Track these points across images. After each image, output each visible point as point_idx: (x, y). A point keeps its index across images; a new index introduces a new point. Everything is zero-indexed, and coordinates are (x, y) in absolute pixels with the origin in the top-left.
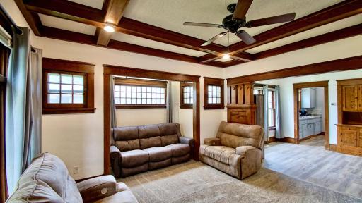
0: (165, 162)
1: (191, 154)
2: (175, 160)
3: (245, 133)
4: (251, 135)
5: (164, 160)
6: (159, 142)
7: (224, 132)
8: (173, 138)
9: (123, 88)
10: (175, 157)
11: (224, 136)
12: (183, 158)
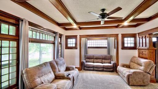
0: (100, 69)
1: (114, 69)
2: (105, 69)
3: (140, 63)
4: (143, 64)
5: (100, 68)
6: (101, 62)
7: (132, 62)
8: (108, 61)
9: (90, 41)
10: (105, 68)
11: (132, 63)
12: (109, 70)
